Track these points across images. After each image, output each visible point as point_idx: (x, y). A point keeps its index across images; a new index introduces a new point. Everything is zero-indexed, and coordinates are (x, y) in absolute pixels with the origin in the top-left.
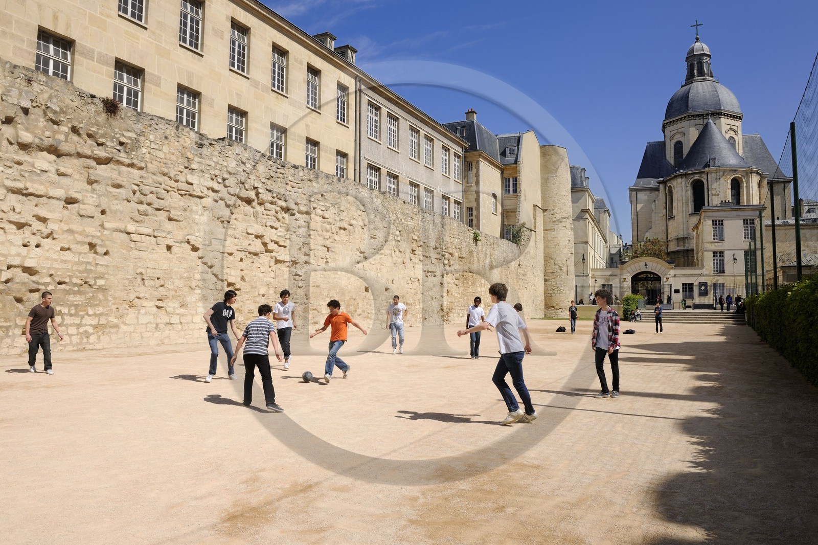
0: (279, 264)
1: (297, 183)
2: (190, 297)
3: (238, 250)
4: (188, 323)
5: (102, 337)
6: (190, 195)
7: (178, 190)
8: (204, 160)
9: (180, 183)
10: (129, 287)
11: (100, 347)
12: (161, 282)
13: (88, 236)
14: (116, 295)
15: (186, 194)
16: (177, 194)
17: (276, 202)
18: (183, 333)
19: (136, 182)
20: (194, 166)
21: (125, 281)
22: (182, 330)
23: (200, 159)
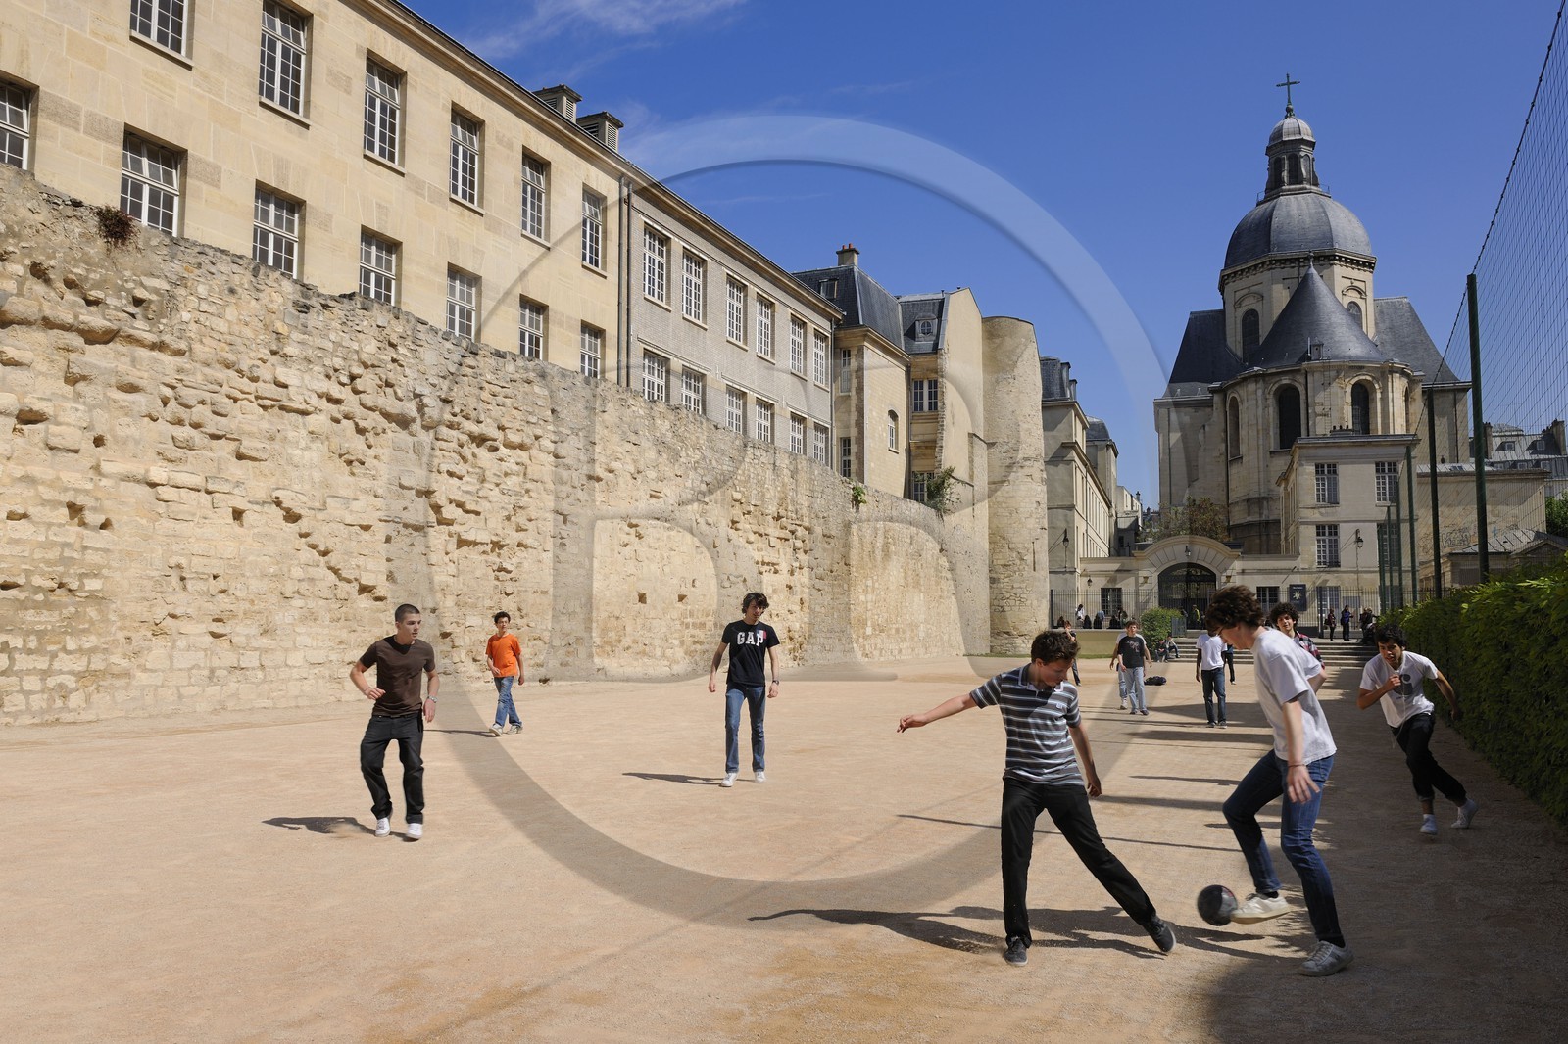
0: (465, 549)
1: (502, 387)
2: (281, 615)
3: (381, 520)
4: (277, 667)
5: (95, 697)
6: (282, 408)
7: (257, 397)
8: (310, 338)
9: (260, 384)
10: (153, 595)
11: (92, 717)
12: (221, 584)
13: (66, 489)
14: (127, 611)
15: (273, 407)
16: (255, 405)
17: (458, 424)
18: (266, 686)
19: (167, 380)
20: (289, 350)
21: (145, 582)
22: (264, 681)
23: (302, 336)
